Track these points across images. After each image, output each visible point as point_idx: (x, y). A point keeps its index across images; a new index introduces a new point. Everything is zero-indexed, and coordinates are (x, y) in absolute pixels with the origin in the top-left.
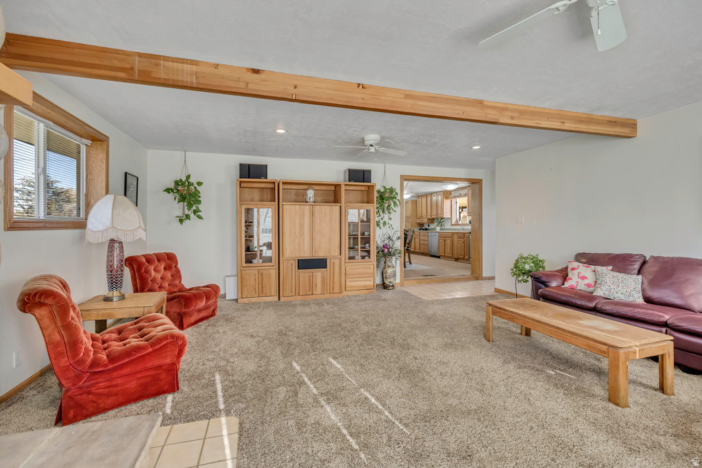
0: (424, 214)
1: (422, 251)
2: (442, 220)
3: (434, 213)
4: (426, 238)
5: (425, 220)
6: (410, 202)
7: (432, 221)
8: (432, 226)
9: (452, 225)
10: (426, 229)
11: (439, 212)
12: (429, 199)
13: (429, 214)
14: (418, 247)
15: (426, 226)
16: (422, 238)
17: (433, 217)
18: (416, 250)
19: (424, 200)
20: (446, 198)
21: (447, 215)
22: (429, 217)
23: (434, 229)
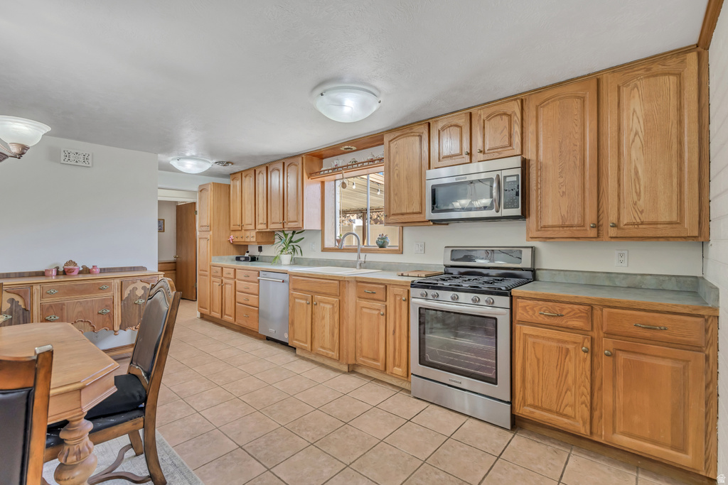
0: (249, 218)
1: (241, 321)
2: (296, 237)
3: (276, 215)
4: (253, 287)
5: (251, 237)
6: (210, 188)
7: (268, 237)
8: (269, 251)
9: (324, 250)
10: (254, 259)
11: (291, 214)
12: (261, 179)
13: (262, 218)
14: (229, 308)
15: (254, 251)
16: (241, 285)
17: (272, 227)
18: (226, 317)
19: (248, 182)
20: (311, 175)
21: (311, 221)
22: (261, 227)
23: (274, 260)
